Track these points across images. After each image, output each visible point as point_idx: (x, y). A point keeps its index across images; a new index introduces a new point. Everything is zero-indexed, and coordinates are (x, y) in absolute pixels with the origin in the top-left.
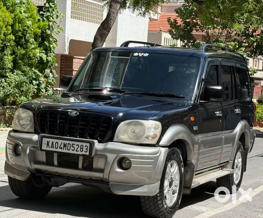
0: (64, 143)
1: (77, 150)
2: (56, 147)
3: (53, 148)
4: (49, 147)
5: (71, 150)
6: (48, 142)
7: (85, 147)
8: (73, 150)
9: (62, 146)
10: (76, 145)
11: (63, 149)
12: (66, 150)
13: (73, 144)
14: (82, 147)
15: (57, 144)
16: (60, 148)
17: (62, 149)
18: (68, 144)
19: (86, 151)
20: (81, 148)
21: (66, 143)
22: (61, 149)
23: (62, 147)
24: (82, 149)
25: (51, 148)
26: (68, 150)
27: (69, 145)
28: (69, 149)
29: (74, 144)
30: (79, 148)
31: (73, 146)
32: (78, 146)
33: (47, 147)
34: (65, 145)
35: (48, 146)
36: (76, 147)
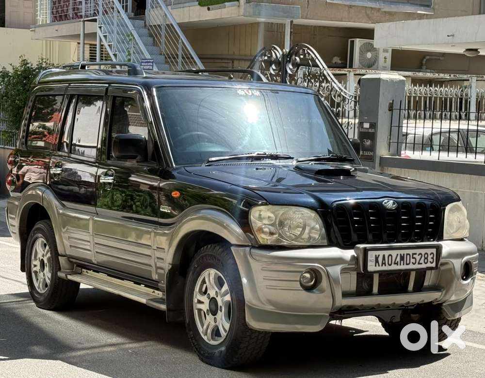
0: (401, 254)
1: (420, 262)
2: (390, 263)
3: (385, 265)
4: (379, 266)
5: (411, 263)
6: (377, 256)
7: (431, 255)
8: (414, 262)
9: (398, 259)
10: (417, 254)
11: (400, 265)
12: (404, 265)
13: (413, 254)
14: (426, 255)
15: (390, 257)
16: (395, 263)
17: (398, 265)
18: (407, 254)
19: (432, 260)
20: (425, 258)
21: (404, 254)
22: (396, 265)
23: (398, 262)
24: (427, 258)
25: (382, 266)
26: (407, 264)
27: (408, 256)
28: (408, 262)
29: (416, 254)
30: (423, 258)
31: (414, 256)
32: (420, 255)
33: (376, 266)
34: (402, 258)
35: (377, 264)
36: (418, 258)
